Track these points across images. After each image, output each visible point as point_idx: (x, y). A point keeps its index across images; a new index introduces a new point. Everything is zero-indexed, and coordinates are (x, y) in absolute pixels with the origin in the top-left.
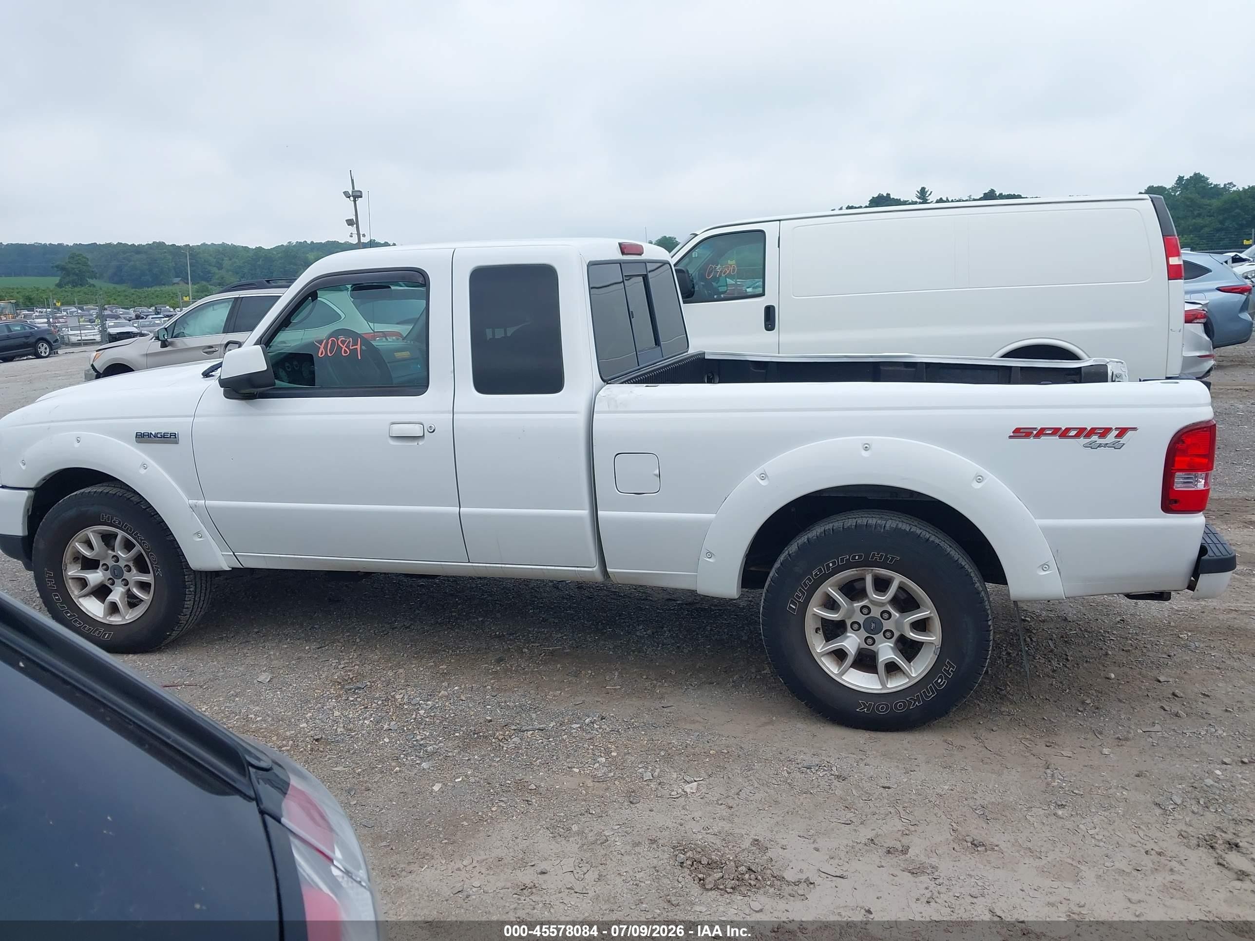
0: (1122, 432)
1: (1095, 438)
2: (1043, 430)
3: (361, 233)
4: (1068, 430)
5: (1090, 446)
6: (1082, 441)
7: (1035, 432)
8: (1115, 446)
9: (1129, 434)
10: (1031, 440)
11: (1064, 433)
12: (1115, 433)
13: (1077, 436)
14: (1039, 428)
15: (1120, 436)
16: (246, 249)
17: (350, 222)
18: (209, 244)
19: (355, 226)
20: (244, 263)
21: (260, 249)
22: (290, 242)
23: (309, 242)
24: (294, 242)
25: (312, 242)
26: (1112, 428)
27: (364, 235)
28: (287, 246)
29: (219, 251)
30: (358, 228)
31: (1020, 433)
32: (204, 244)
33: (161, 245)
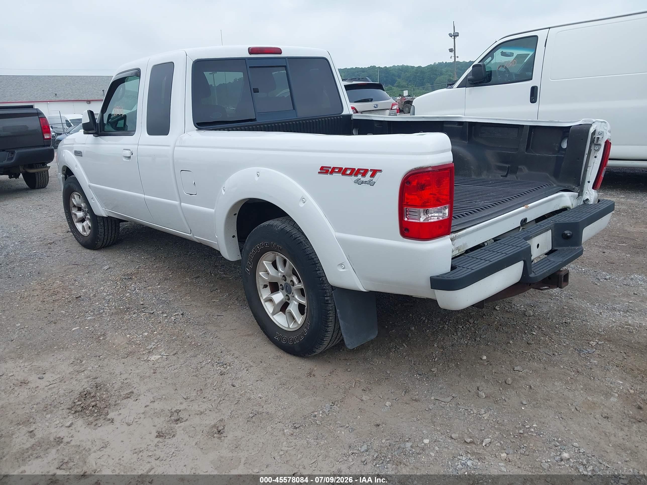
0: (374, 172)
1: (360, 176)
2: (334, 168)
3: (456, 56)
4: (346, 169)
5: (357, 182)
6: (354, 178)
7: (330, 170)
8: (372, 184)
9: (378, 174)
10: (328, 176)
11: (343, 171)
12: (370, 173)
13: (351, 174)
14: (332, 167)
15: (373, 176)
16: (413, 67)
17: (451, 50)
18: (396, 65)
19: (453, 52)
20: (411, 75)
21: (420, 67)
22: (435, 63)
23: (444, 62)
24: (437, 63)
25: (446, 62)
26: (368, 170)
27: (458, 57)
28: (433, 65)
29: (400, 69)
30: (455, 53)
31: (324, 170)
32: (394, 66)
33: (373, 68)
